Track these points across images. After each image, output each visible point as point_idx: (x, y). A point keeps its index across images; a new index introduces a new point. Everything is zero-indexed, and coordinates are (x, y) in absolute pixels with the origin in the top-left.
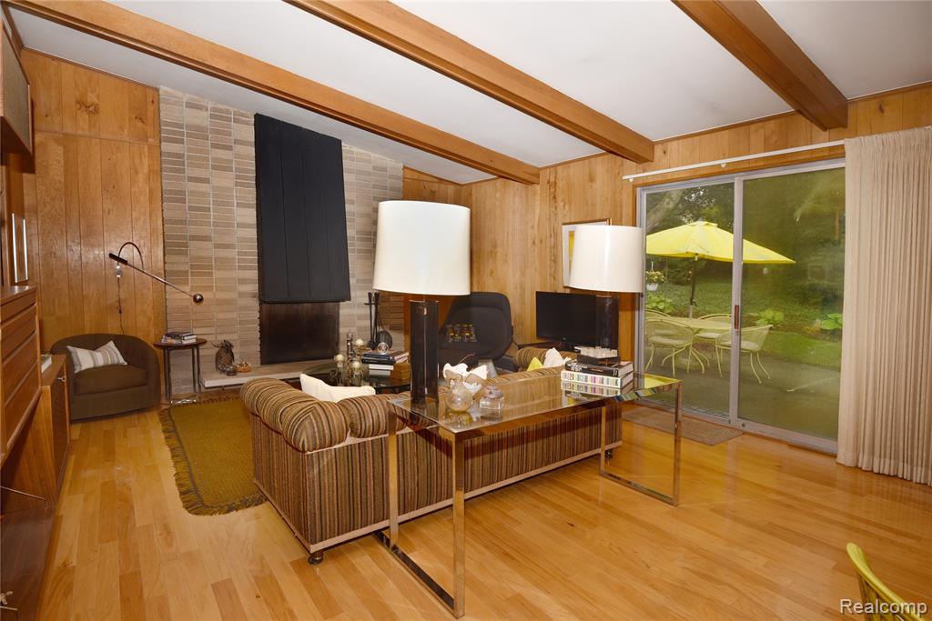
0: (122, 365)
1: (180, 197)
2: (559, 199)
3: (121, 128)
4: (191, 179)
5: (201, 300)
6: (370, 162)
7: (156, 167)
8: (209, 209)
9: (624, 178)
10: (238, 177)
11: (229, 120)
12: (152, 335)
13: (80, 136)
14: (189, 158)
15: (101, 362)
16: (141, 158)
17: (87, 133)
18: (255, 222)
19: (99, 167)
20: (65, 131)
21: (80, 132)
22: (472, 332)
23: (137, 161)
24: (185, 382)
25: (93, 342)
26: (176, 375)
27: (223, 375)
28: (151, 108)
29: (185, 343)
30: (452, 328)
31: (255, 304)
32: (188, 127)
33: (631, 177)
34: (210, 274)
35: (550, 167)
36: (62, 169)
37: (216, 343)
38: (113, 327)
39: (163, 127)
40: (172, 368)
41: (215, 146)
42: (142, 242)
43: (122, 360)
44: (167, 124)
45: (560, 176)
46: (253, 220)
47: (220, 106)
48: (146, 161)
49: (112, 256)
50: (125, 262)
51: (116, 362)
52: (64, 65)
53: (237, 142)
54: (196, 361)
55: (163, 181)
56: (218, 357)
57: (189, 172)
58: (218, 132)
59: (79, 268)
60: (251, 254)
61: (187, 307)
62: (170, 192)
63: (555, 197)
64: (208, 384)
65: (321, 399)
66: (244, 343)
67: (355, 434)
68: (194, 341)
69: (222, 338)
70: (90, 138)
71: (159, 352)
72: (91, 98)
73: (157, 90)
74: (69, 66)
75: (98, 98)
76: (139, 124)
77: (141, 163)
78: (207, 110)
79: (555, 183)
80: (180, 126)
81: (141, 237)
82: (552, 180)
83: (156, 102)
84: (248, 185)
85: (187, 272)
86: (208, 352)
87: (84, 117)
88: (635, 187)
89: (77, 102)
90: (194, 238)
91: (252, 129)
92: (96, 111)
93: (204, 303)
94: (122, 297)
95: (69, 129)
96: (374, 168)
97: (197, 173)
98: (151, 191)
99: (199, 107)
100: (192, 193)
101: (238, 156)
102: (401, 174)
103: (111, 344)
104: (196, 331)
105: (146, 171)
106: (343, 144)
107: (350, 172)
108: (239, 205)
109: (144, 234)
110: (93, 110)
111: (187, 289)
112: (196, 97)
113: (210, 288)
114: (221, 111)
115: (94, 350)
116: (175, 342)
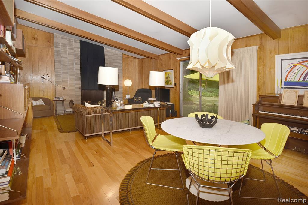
0: (44, 105)
1: (59, 62)
2: (163, 64)
3: (44, 44)
4: (62, 57)
5: (65, 89)
6: (113, 52)
7: (53, 54)
8: (67, 65)
9: (177, 59)
10: (75, 57)
11: (73, 42)
12: (52, 98)
13: (33, 46)
14: (62, 51)
15: (38, 104)
16: (49, 52)
17: (35, 45)
18: (80, 69)
19: (38, 54)
20: (29, 45)
21: (33, 45)
22: (141, 99)
23: (48, 52)
24: (60, 110)
25: (36, 99)
26: (58, 108)
27: (71, 109)
28: (51, 39)
29: (60, 99)
30: (136, 98)
31: (80, 90)
32: (62, 44)
33: (178, 59)
34: (67, 82)
35: (161, 55)
36: (28, 55)
37: (69, 100)
38: (41, 95)
39: (55, 44)
40: (57, 107)
41: (69, 49)
42: (49, 74)
43: (44, 104)
44: (56, 43)
45: (163, 57)
46: (80, 68)
47: (70, 38)
48: (50, 52)
49: (41, 77)
50: (45, 79)
51: (42, 104)
52: (28, 28)
53: (75, 47)
54: (63, 105)
55: (55, 58)
56: (69, 104)
57: (62, 55)
58: (69, 45)
59: (32, 80)
60: (78, 77)
61: (61, 91)
62: (57, 61)
63: (162, 63)
64: (66, 110)
65: (87, 106)
66: (76, 101)
67: (94, 113)
68: (63, 99)
69: (71, 99)
70: (36, 46)
71: (54, 102)
72: (36, 36)
73: (53, 34)
74: (30, 28)
75: (37, 36)
76: (48, 43)
77: (49, 53)
78: (67, 39)
79: (162, 59)
80: (59, 43)
81: (49, 72)
82: (161, 58)
83: (53, 37)
84: (78, 59)
85: (61, 81)
86: (67, 103)
87: (34, 41)
88: (179, 61)
89: (32, 37)
90: (63, 73)
91: (79, 44)
92: (37, 40)
93: (65, 90)
94: (44, 88)
95: (30, 44)
96: (114, 54)
97: (64, 56)
98: (51, 60)
99: (65, 39)
100: (62, 61)
101: (75, 51)
102: (122, 56)
103: (41, 99)
104: (63, 97)
105: (50, 55)
106: (105, 48)
107: (107, 55)
108: (75, 64)
109: (50, 71)
110: (36, 39)
111: (61, 86)
112: (64, 36)
113: (67, 86)
114: (70, 39)
115: (37, 101)
116: (58, 99)
